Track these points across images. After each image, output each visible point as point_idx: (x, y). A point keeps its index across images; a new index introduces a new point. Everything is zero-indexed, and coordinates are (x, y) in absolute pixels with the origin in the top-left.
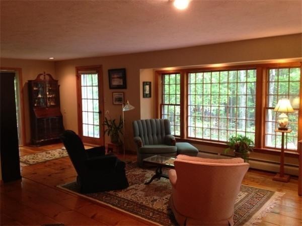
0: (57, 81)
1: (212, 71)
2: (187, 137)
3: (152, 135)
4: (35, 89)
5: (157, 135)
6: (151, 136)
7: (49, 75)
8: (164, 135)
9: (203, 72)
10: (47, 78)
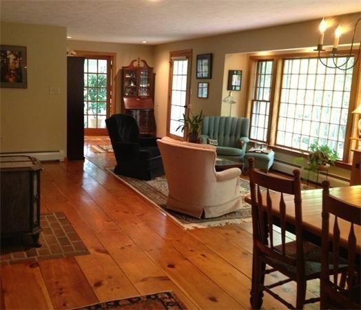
0: (152, 68)
1: (309, 58)
2: (275, 144)
3: (224, 135)
4: (127, 77)
5: (230, 136)
6: (222, 136)
7: (144, 61)
8: (239, 136)
9: (301, 59)
10: (142, 65)
